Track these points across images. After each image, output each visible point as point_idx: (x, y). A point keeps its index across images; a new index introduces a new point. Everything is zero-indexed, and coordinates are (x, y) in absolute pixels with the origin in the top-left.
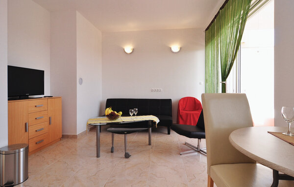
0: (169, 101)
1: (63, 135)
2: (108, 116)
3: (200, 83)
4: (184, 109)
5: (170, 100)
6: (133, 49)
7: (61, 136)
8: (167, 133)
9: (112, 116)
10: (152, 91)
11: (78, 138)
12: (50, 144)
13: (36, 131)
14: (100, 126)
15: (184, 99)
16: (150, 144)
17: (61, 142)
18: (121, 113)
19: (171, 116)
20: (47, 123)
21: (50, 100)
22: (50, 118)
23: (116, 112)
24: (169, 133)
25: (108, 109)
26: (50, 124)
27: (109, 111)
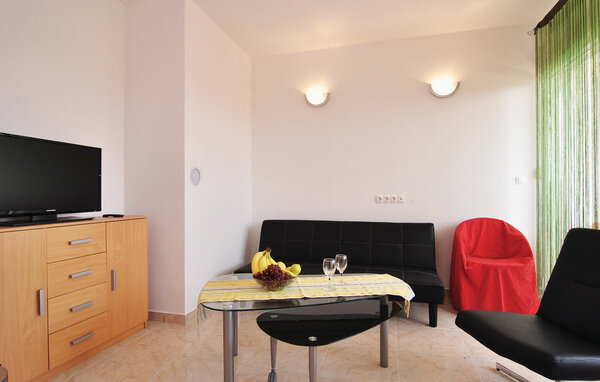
0: (427, 229)
1: (149, 313)
2: (258, 277)
3: (517, 180)
4: (472, 253)
5: (429, 227)
6: (329, 94)
7: (147, 318)
8: (427, 320)
9: (271, 278)
10: (378, 200)
11: (187, 323)
12: (116, 340)
13: (71, 310)
14: (234, 311)
15: (470, 223)
16: (383, 363)
17: (147, 332)
18: (298, 267)
19: (434, 270)
20: (105, 287)
21: (112, 225)
22: (112, 272)
23: (282, 265)
24: (433, 323)
25: (261, 253)
26: (113, 289)
27: (263, 261)
